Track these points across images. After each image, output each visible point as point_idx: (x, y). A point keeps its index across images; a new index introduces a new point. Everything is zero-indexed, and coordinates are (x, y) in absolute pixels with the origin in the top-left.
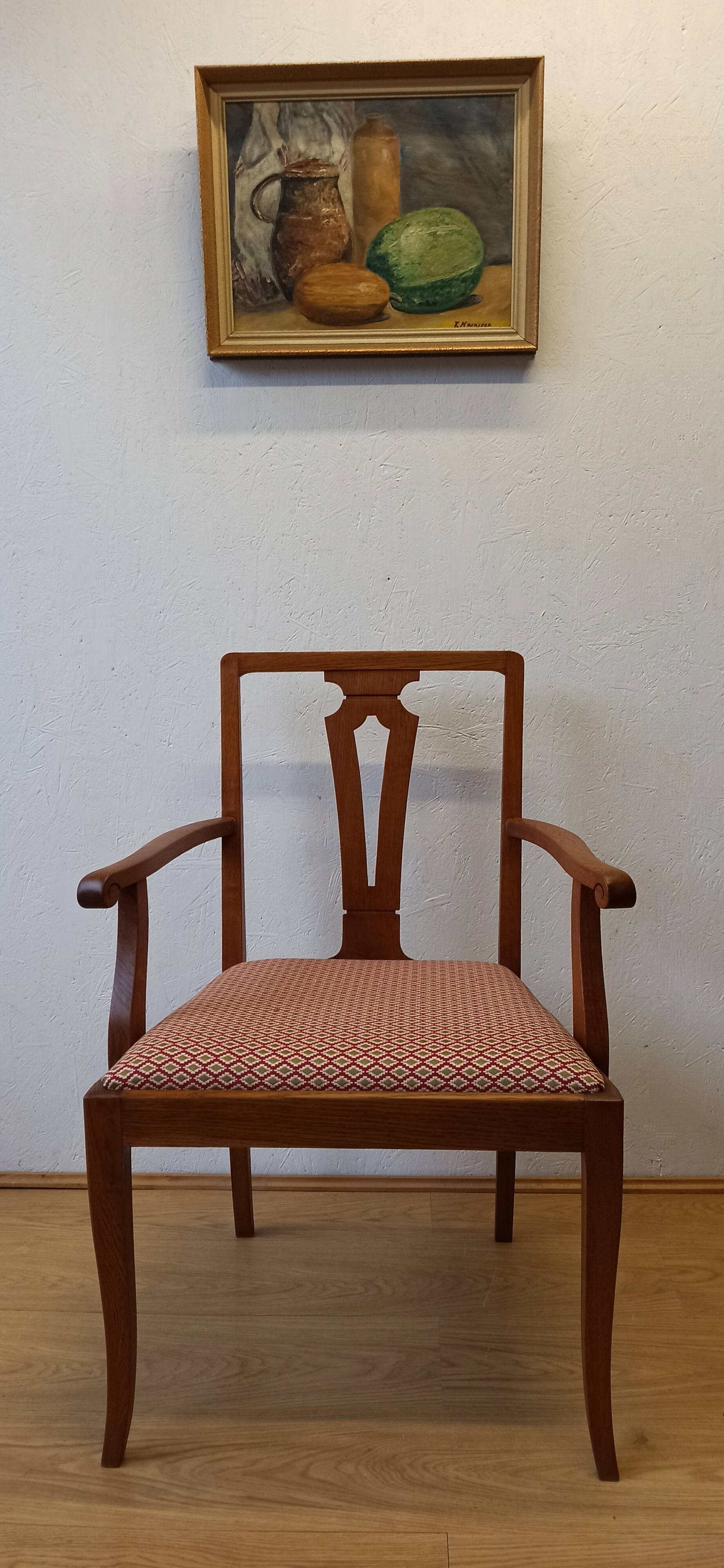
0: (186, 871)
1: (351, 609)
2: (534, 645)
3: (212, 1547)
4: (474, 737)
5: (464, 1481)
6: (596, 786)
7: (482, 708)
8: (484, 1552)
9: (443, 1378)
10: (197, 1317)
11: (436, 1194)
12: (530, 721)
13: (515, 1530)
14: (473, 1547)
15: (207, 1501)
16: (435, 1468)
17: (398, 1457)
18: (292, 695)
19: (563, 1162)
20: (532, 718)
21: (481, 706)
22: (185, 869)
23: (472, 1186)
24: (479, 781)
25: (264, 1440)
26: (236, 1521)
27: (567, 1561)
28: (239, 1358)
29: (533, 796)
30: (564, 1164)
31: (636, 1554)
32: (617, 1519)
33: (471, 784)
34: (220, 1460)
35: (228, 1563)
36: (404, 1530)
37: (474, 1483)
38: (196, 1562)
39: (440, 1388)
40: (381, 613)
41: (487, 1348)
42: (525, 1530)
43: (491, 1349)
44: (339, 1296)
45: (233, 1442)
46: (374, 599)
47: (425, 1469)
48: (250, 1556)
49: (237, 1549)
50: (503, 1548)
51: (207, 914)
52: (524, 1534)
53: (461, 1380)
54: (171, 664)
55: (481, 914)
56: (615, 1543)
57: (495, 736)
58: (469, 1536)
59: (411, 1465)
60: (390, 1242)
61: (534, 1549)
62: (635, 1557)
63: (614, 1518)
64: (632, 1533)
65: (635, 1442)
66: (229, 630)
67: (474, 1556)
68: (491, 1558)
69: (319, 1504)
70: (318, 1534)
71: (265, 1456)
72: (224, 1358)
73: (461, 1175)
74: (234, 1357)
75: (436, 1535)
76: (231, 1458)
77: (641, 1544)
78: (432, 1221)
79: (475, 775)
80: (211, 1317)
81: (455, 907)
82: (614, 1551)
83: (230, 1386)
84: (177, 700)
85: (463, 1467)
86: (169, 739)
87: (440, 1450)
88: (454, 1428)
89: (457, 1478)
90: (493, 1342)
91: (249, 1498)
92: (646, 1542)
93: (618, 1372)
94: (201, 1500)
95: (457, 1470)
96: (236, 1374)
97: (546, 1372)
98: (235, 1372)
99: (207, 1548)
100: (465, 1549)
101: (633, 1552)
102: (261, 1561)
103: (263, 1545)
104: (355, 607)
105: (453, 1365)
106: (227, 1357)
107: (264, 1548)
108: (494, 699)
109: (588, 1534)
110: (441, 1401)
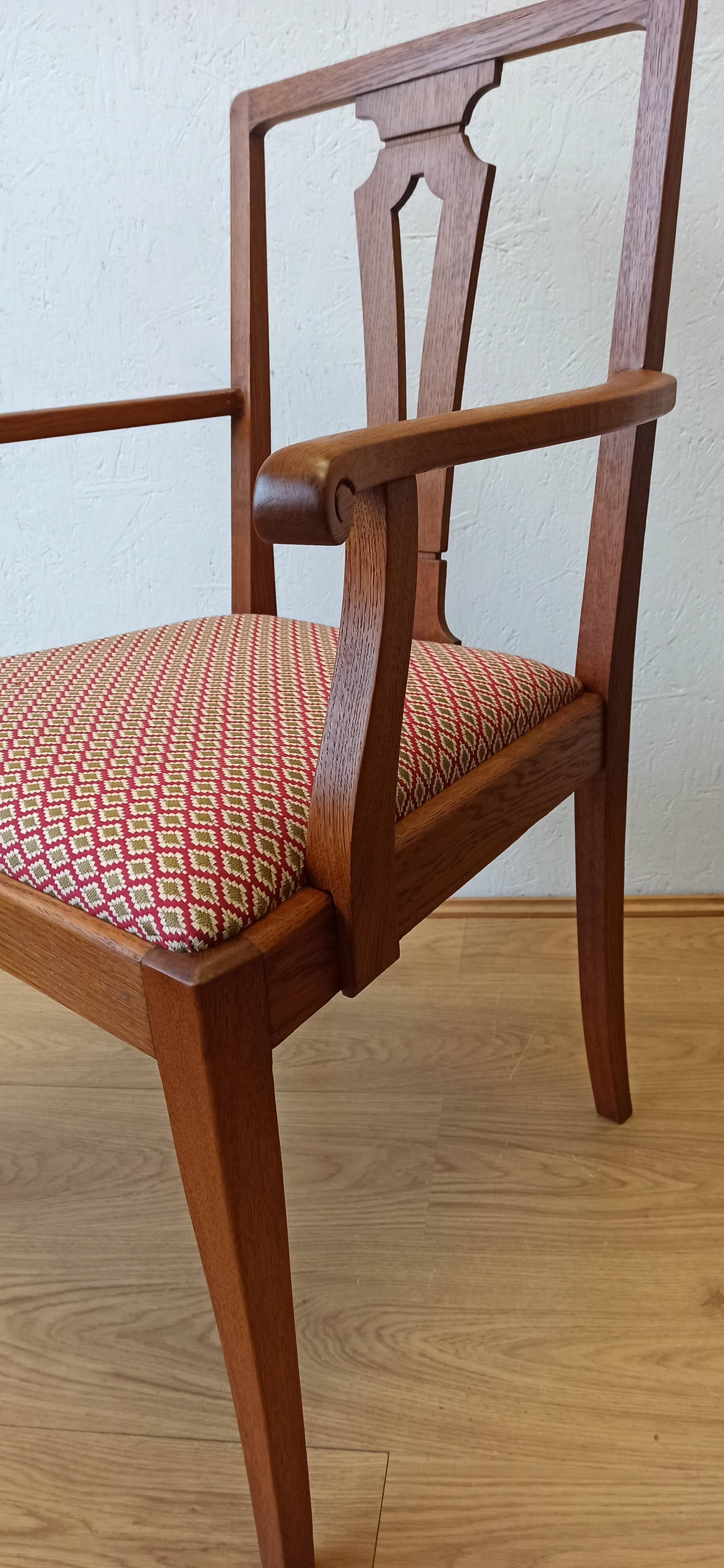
0: (99, 500)
1: (290, 35)
2: (597, 67)
3: (42, 1457)
4: (502, 247)
5: (432, 1359)
6: (700, 315)
7: (513, 194)
8: (438, 1491)
9: (434, 1188)
10: (121, 1091)
11: (474, 920)
12: (592, 208)
13: (496, 1452)
14: (425, 1480)
15: (56, 1377)
16: (393, 1336)
17: (342, 1316)
18: (214, 202)
19: (648, 876)
20: (595, 204)
21: (511, 191)
22: (97, 497)
23: (522, 909)
24: (514, 324)
25: (161, 1281)
26: (88, 1415)
27: (568, 1514)
28: (162, 1153)
29: (598, 342)
30: (650, 879)
31: (684, 1508)
32: (660, 1440)
33: (500, 330)
34: (92, 1311)
35: (58, 1487)
36: (325, 1444)
37: (446, 1365)
38: (14, 1483)
39: (426, 1204)
40: (339, 37)
41: (505, 1143)
42: (511, 1454)
43: (510, 1144)
44: (314, 1063)
45: (118, 1283)
46: (325, 11)
47: (379, 1337)
48: (90, 1476)
49: (76, 1462)
50: (470, 1485)
51: (136, 561)
52: (508, 1460)
53: (458, 1192)
54: (29, 169)
55: (524, 537)
56: (653, 1485)
57: (536, 242)
58: (422, 1460)
59: (358, 1330)
60: (399, 987)
61: (521, 1489)
62: (681, 1512)
63: (656, 1438)
64: (680, 1467)
65: (705, 1304)
66: (106, 99)
67: (423, 1497)
68: (449, 1502)
69: (213, 1390)
70: (196, 1444)
71: (155, 1307)
72: (142, 1152)
73: (508, 895)
74: (155, 1150)
75: (372, 1454)
76: (109, 1308)
77: (693, 1490)
78: (462, 956)
79: (506, 314)
80: (140, 1092)
81: (485, 530)
82: (649, 1500)
83: (138, 1193)
84: (47, 228)
85: (435, 1336)
86: (44, 295)
87: (406, 1306)
88: (435, 1270)
89: (422, 1355)
90: (515, 1134)
91: (117, 1375)
92: (701, 1485)
93: (692, 1186)
94: (49, 1376)
95: (425, 1340)
96: (151, 1176)
97: (584, 1183)
98: (150, 1173)
99: (34, 1459)
100: (411, 1483)
101: (680, 1504)
102: (103, 1485)
103: (113, 1458)
104: (296, 31)
105: (451, 1168)
106: (147, 1150)
107: (114, 1463)
108: (531, 177)
109: (610, 1466)
110: (423, 1226)
